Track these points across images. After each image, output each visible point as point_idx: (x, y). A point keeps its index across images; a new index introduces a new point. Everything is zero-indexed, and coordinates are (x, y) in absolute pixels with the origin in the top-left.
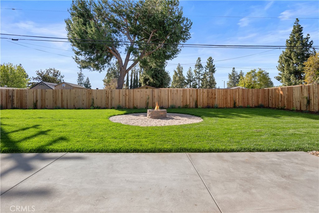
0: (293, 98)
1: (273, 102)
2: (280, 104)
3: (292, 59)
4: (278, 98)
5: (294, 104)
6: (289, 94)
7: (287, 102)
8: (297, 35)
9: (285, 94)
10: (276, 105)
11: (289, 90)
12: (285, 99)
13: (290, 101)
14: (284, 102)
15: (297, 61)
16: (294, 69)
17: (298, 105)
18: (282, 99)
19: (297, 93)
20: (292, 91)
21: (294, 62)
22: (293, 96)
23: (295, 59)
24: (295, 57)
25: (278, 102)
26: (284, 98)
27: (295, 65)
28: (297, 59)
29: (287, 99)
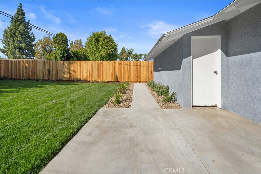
0: (37, 70)
1: (17, 74)
2: (25, 75)
3: (17, 37)
4: (23, 70)
5: (38, 75)
6: (34, 66)
7: (31, 73)
8: (21, 17)
9: (30, 67)
10: (20, 76)
11: (34, 63)
12: (30, 71)
13: (34, 72)
14: (29, 74)
15: (21, 39)
16: (19, 45)
17: (41, 76)
18: (27, 71)
19: (40, 66)
20: (37, 64)
21: (19, 39)
22: (37, 68)
23: (20, 37)
24: (19, 36)
25: (22, 74)
26: (29, 69)
27: (19, 42)
28: (21, 38)
29: (31, 71)
